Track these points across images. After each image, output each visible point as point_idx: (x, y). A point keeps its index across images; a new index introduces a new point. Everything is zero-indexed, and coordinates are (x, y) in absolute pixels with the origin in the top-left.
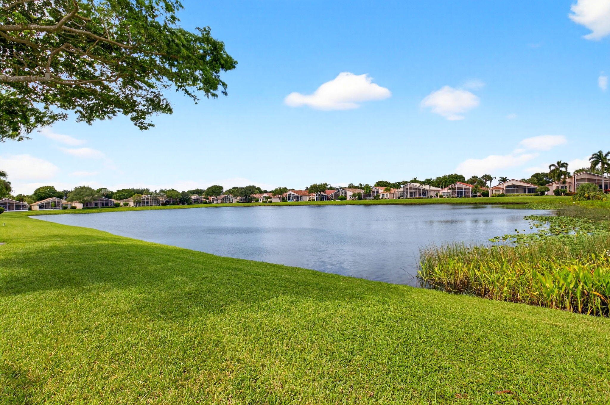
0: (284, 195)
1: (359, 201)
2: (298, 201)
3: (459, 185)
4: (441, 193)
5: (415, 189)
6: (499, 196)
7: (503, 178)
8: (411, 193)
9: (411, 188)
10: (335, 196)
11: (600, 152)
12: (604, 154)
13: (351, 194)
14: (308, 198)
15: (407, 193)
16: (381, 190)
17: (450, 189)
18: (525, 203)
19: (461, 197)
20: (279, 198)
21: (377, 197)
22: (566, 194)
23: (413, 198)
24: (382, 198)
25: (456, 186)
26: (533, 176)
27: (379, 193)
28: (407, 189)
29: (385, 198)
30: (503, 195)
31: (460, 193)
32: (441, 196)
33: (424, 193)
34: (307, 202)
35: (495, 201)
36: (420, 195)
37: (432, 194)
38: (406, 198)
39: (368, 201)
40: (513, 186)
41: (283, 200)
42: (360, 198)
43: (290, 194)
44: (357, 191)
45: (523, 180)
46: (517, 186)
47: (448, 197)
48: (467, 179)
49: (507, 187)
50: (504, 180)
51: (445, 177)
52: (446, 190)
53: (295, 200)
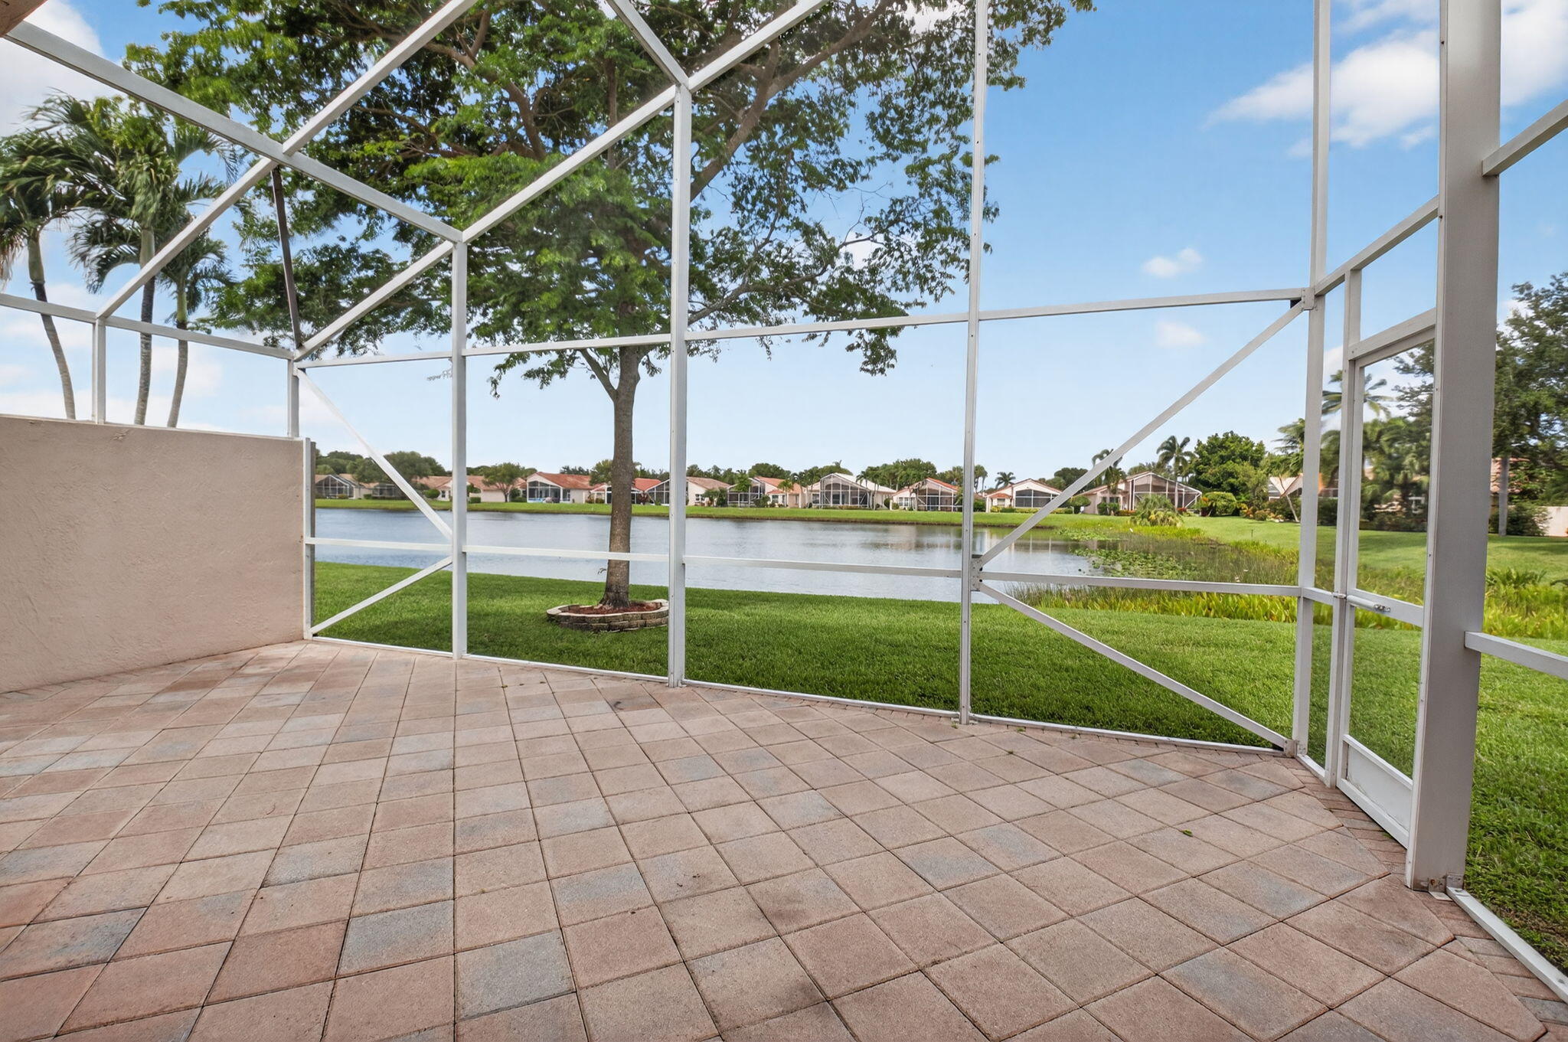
0: (519, 484)
1: (720, 508)
2: (557, 501)
3: (931, 484)
4: (895, 500)
5: (845, 487)
6: (1004, 510)
7: (1004, 475)
8: (836, 497)
9: (836, 486)
10: (660, 495)
11: (1173, 438)
12: (1179, 441)
13: (702, 491)
14: (584, 495)
15: (828, 494)
16: (770, 486)
17: (915, 491)
18: (1051, 528)
19: (935, 509)
20: (504, 491)
21: (761, 501)
22: (1118, 514)
23: (841, 508)
24: (772, 505)
25: (926, 487)
26: (1058, 474)
27: (767, 491)
28: (828, 487)
29: (780, 506)
30: (1011, 510)
31: (933, 501)
32: (896, 506)
33: (864, 498)
34: (580, 505)
35: (999, 521)
36: (854, 501)
37: (879, 500)
38: (826, 508)
39: (741, 509)
40: (1028, 492)
41: (514, 496)
42: (722, 503)
43: (535, 483)
44: (717, 485)
45: (1042, 481)
46: (1037, 493)
47: (911, 509)
48: (939, 471)
49: (1019, 493)
50: (1005, 479)
51: (897, 465)
52: (906, 493)
53: (548, 499)
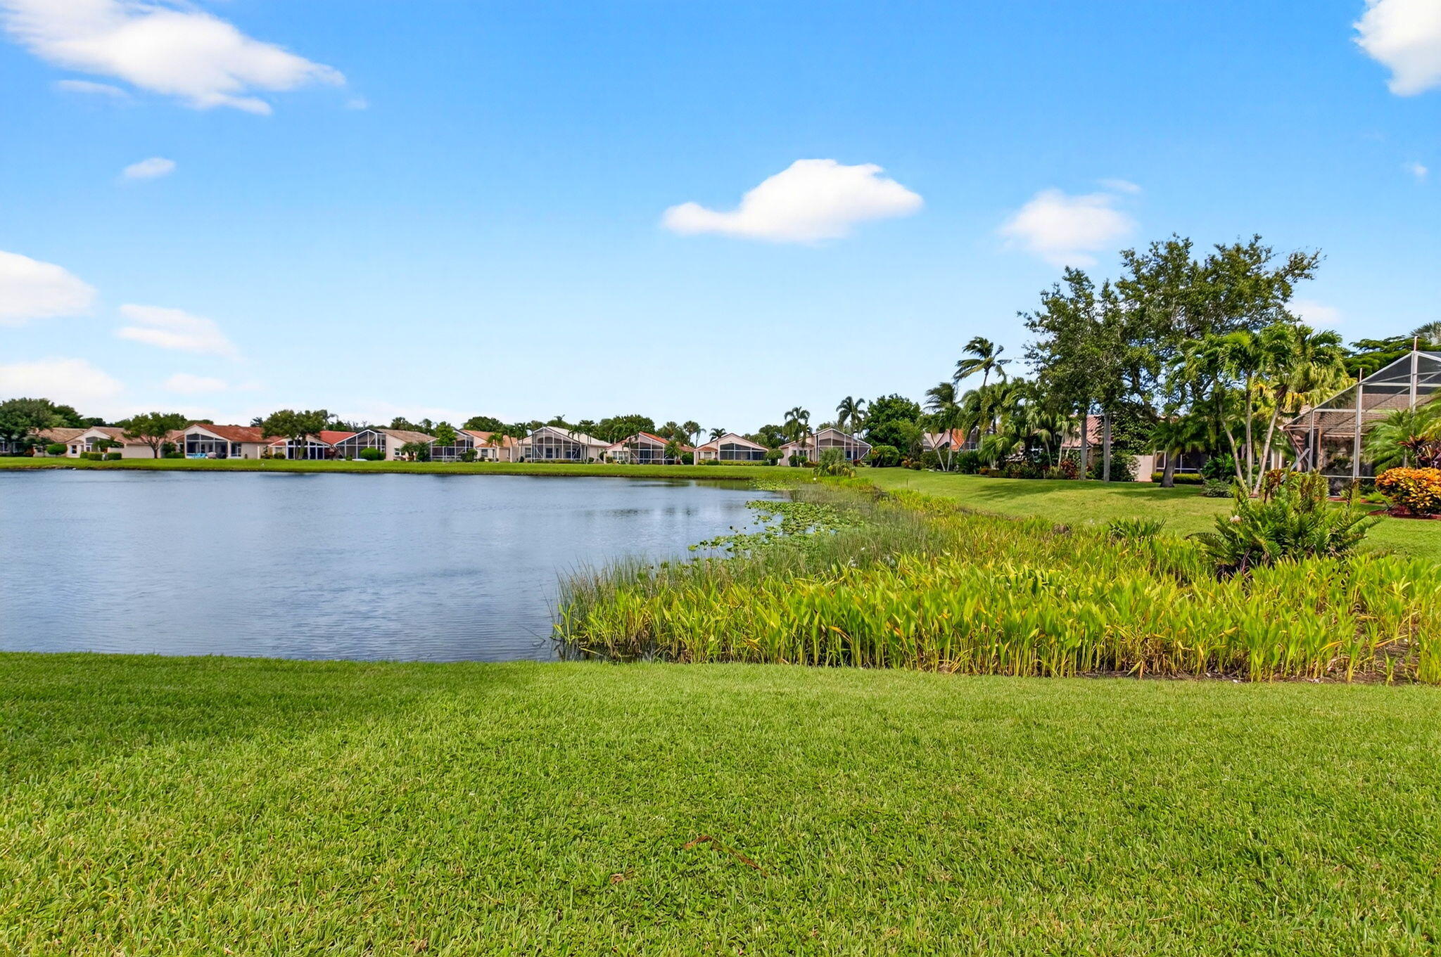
0: (173, 436)
1: (421, 463)
2: (225, 457)
3: (643, 438)
4: (610, 453)
5: (558, 441)
6: (710, 463)
7: (717, 431)
8: (549, 451)
9: (549, 439)
10: (351, 450)
13: (400, 444)
14: (259, 450)
15: (540, 449)
16: (479, 440)
17: (626, 445)
18: (748, 479)
19: (647, 462)
20: (154, 446)
21: (469, 456)
22: (806, 465)
23: (554, 462)
24: (482, 460)
25: (639, 440)
26: (762, 430)
27: (475, 445)
28: (541, 440)
29: (490, 460)
30: (715, 463)
31: (645, 454)
32: (610, 460)
33: (576, 452)
34: (255, 461)
35: (703, 473)
36: (568, 455)
37: (593, 454)
38: (539, 462)
39: (445, 464)
40: (731, 446)
41: (168, 451)
42: (424, 457)
43: (196, 436)
44: (416, 438)
45: (747, 437)
46: (738, 447)
47: (623, 463)
48: (658, 426)
49: (723, 447)
50: (718, 434)
51: (617, 419)
52: (619, 448)
53: (213, 454)
